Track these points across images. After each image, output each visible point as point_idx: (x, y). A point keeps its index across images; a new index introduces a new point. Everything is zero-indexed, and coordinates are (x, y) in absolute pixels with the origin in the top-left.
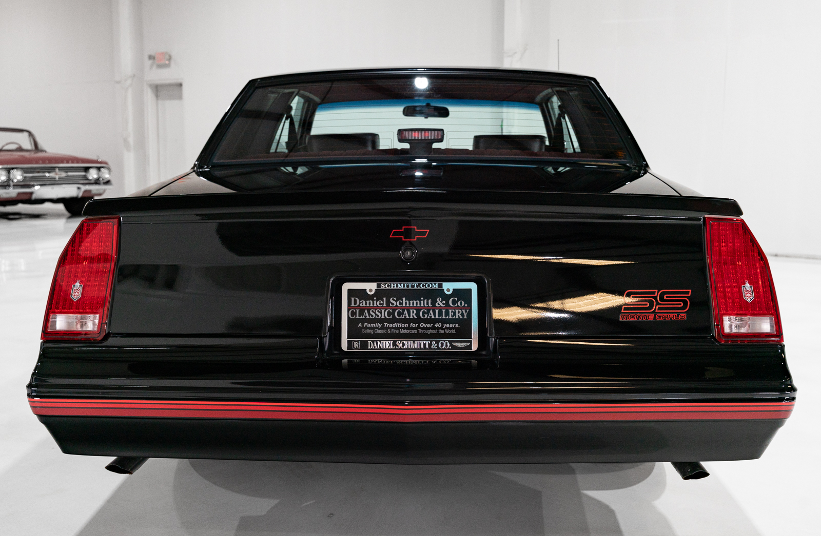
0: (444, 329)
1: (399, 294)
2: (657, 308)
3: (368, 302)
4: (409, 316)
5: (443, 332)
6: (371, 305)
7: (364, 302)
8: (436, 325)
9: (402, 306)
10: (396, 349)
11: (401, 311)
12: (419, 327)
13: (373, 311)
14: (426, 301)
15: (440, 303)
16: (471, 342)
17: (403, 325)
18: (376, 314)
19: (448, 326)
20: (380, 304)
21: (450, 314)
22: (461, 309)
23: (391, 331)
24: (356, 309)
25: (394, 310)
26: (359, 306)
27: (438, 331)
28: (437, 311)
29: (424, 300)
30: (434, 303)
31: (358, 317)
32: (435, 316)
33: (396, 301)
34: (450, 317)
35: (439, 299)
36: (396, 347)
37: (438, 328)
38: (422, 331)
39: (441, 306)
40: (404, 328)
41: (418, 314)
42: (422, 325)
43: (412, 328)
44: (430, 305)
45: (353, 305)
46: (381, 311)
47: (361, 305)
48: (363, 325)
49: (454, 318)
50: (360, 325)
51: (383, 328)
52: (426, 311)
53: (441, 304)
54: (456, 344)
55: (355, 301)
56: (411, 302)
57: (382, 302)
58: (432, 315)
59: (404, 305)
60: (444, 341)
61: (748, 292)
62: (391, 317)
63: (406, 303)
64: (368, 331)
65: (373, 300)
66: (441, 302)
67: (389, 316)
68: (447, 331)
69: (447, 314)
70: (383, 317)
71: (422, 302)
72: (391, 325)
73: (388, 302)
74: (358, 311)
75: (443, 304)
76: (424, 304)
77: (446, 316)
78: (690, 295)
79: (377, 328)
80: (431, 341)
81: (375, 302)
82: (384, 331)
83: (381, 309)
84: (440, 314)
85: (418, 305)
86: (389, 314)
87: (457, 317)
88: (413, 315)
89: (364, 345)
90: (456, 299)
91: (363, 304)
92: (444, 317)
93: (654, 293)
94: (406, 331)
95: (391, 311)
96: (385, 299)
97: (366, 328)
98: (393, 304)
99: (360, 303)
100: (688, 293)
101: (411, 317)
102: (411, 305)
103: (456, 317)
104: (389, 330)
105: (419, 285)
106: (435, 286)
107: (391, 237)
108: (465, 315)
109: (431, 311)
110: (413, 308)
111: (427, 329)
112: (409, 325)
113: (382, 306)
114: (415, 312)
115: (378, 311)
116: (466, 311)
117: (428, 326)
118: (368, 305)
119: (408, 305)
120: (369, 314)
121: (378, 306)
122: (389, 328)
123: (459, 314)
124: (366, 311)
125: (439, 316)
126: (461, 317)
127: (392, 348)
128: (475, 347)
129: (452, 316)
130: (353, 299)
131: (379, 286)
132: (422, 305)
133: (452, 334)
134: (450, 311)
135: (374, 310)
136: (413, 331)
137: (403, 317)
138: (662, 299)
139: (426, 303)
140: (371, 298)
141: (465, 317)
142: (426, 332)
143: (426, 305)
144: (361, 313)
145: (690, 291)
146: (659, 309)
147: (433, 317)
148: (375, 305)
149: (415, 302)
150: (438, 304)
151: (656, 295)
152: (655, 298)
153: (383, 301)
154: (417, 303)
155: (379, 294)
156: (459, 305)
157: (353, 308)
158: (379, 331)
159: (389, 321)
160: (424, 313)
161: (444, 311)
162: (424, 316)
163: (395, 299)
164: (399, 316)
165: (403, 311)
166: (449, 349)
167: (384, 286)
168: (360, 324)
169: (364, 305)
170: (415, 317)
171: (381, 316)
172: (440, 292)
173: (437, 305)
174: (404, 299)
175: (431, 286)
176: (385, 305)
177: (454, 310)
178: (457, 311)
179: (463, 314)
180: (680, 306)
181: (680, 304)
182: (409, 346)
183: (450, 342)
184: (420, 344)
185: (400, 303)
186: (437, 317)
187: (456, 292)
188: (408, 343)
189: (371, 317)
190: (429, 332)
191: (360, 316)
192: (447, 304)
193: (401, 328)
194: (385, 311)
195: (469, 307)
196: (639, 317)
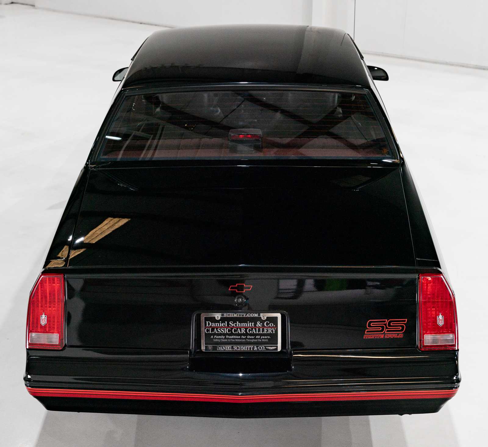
0: (261, 339)
1: (235, 320)
2: (386, 330)
3: (216, 324)
4: (241, 332)
5: (261, 340)
6: (218, 326)
8: (257, 337)
9: (236, 327)
10: (233, 351)
12: (246, 338)
13: (219, 329)
14: (250, 323)
15: (259, 324)
16: (277, 346)
18: (221, 331)
19: (264, 337)
21: (265, 331)
22: (271, 328)
23: (230, 340)
25: (232, 329)
26: (211, 326)
28: (257, 329)
30: (255, 325)
31: (210, 332)
32: (256, 332)
33: (233, 324)
35: (259, 322)
36: (233, 349)
37: (258, 339)
38: (249, 340)
40: (238, 339)
41: (246, 331)
42: (249, 337)
44: (253, 326)
45: (207, 325)
46: (224, 329)
47: (212, 326)
48: (214, 337)
49: (267, 333)
51: (225, 338)
52: (251, 329)
53: (260, 325)
55: (209, 324)
57: (224, 324)
58: (254, 331)
60: (262, 346)
61: (440, 320)
62: (230, 332)
63: (239, 325)
64: (217, 340)
65: (219, 323)
66: (260, 324)
67: (229, 332)
68: (263, 340)
69: (263, 330)
70: (225, 332)
71: (248, 324)
72: (230, 337)
73: (228, 324)
74: (210, 329)
76: (249, 325)
78: (406, 322)
79: (222, 338)
80: (254, 346)
81: (221, 324)
82: (226, 340)
84: (259, 331)
87: (269, 333)
88: (243, 331)
89: (215, 348)
90: (269, 322)
92: (261, 333)
93: (385, 321)
94: (239, 341)
95: (230, 329)
96: (226, 322)
97: (216, 338)
98: (231, 325)
99: (212, 325)
100: (405, 321)
101: (242, 333)
105: (247, 315)
106: (256, 315)
107: (229, 290)
109: (254, 329)
110: (243, 327)
111: (251, 339)
112: (241, 337)
114: (244, 329)
116: (274, 329)
117: (252, 337)
118: (216, 326)
120: (217, 331)
121: (222, 326)
122: (229, 338)
124: (215, 329)
126: (271, 333)
127: (231, 350)
128: (279, 349)
130: (207, 322)
131: (222, 315)
133: (266, 342)
134: (265, 329)
137: (237, 333)
138: (389, 325)
140: (218, 321)
141: (274, 332)
142: (251, 341)
143: (250, 326)
144: (213, 330)
145: (406, 320)
146: (387, 331)
147: (255, 333)
149: (244, 324)
150: (258, 325)
151: (386, 323)
152: (385, 325)
154: (245, 325)
155: (223, 320)
156: (270, 325)
157: (208, 327)
158: (223, 340)
159: (229, 335)
160: (249, 330)
161: (261, 329)
162: (249, 332)
163: (232, 322)
164: (235, 332)
165: (237, 329)
166: (264, 350)
167: (225, 315)
168: (212, 336)
169: (214, 326)
170: (245, 333)
172: (259, 319)
173: (257, 326)
174: (238, 322)
175: (253, 315)
176: (226, 326)
179: (272, 331)
180: (399, 329)
181: (400, 328)
182: (241, 349)
183: (265, 347)
184: (248, 348)
185: (235, 325)
186: (257, 332)
187: (268, 319)
188: (240, 347)
189: (218, 332)
190: (253, 341)
191: (212, 332)
192: (263, 325)
193: (236, 338)
194: (226, 329)
195: (276, 327)
196: (375, 336)
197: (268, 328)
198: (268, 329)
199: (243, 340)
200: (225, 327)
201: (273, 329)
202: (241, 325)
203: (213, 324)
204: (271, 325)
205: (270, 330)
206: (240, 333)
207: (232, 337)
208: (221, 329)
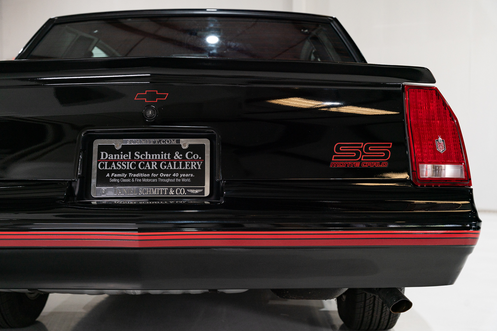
0: (181, 178)
1: (142, 149)
2: (363, 157)
3: (115, 155)
4: (151, 167)
5: (179, 180)
7: (112, 155)
8: (174, 175)
9: (144, 159)
11: (144, 163)
12: (159, 176)
15: (177, 156)
16: (204, 189)
17: (145, 175)
18: (122, 166)
19: (184, 175)
20: (126, 158)
21: (186, 165)
22: (196, 162)
23: (134, 180)
24: (104, 161)
25: (138, 163)
26: (107, 159)
27: (175, 180)
28: (175, 163)
29: (164, 154)
30: (172, 156)
31: (106, 168)
32: (173, 167)
33: (140, 155)
34: (186, 168)
35: (177, 153)
36: (138, 194)
37: (175, 178)
38: (162, 180)
39: (178, 159)
40: (146, 178)
41: (158, 166)
42: (162, 175)
43: (153, 178)
44: (169, 158)
45: (102, 158)
46: (127, 163)
47: (109, 158)
48: (110, 175)
49: (189, 168)
51: (128, 177)
52: (165, 163)
53: (179, 157)
55: (104, 155)
56: (153, 155)
57: (127, 156)
58: (171, 166)
59: (146, 158)
60: (181, 188)
61: (441, 145)
62: (135, 168)
63: (148, 156)
64: (114, 180)
65: (120, 154)
66: (179, 155)
67: (133, 167)
68: (183, 180)
69: (184, 165)
70: (128, 168)
71: (162, 155)
72: (135, 175)
73: (133, 156)
74: (106, 163)
75: (180, 157)
76: (164, 157)
77: (182, 167)
78: (391, 147)
79: (123, 177)
80: (169, 188)
81: (122, 155)
82: (129, 180)
84: (178, 165)
85: (159, 158)
86: (133, 166)
87: (192, 168)
88: (154, 166)
90: (192, 153)
91: (111, 157)
93: (360, 145)
94: (148, 180)
95: (135, 163)
96: (130, 153)
97: (113, 177)
98: (137, 157)
99: (108, 157)
100: (389, 145)
101: (153, 168)
102: (153, 158)
104: (133, 179)
105: (160, 141)
106: (173, 142)
107: (135, 99)
108: (199, 166)
109: (170, 163)
110: (154, 160)
111: (166, 178)
112: (151, 175)
113: (128, 159)
114: (156, 164)
115: (124, 163)
116: (200, 163)
117: (167, 175)
118: (115, 158)
119: (150, 158)
120: (116, 166)
121: (124, 159)
122: (133, 177)
123: (194, 166)
124: (113, 163)
125: (176, 167)
126: (196, 168)
127: (135, 194)
128: (207, 193)
130: (102, 153)
131: (125, 142)
132: (162, 158)
133: (187, 182)
134: (186, 163)
135: (120, 163)
136: (154, 180)
137: (146, 169)
138: (367, 150)
141: (199, 168)
142: (165, 180)
144: (110, 165)
145: (391, 144)
146: (364, 158)
147: (171, 168)
148: (122, 158)
149: (156, 155)
150: (176, 157)
151: (362, 147)
152: (361, 149)
153: (128, 154)
154: (158, 156)
155: (125, 149)
156: (194, 158)
157: (102, 160)
158: (124, 180)
159: (134, 172)
160: (163, 165)
161: (181, 163)
162: (163, 167)
163: (139, 153)
164: (142, 167)
165: (146, 163)
166: (184, 195)
168: (108, 174)
169: (112, 158)
170: (156, 168)
171: (127, 168)
172: (178, 148)
173: (175, 158)
174: (147, 153)
175: (170, 142)
176: (130, 158)
177: (189, 162)
178: (192, 163)
179: (197, 166)
180: (382, 156)
181: (383, 154)
182: (150, 193)
183: (186, 189)
184: (160, 191)
185: (143, 157)
186: (175, 168)
187: (191, 147)
188: (149, 190)
189: (117, 168)
190: (168, 182)
191: (108, 167)
192: (184, 157)
193: (144, 177)
194: (130, 164)
195: (203, 160)
196: (347, 165)
197: (190, 161)
200: (128, 160)
201: (198, 163)
202: (151, 157)
203: (111, 156)
204: (196, 156)
205: (194, 164)
206: (149, 168)
207: (138, 175)
208: (122, 163)
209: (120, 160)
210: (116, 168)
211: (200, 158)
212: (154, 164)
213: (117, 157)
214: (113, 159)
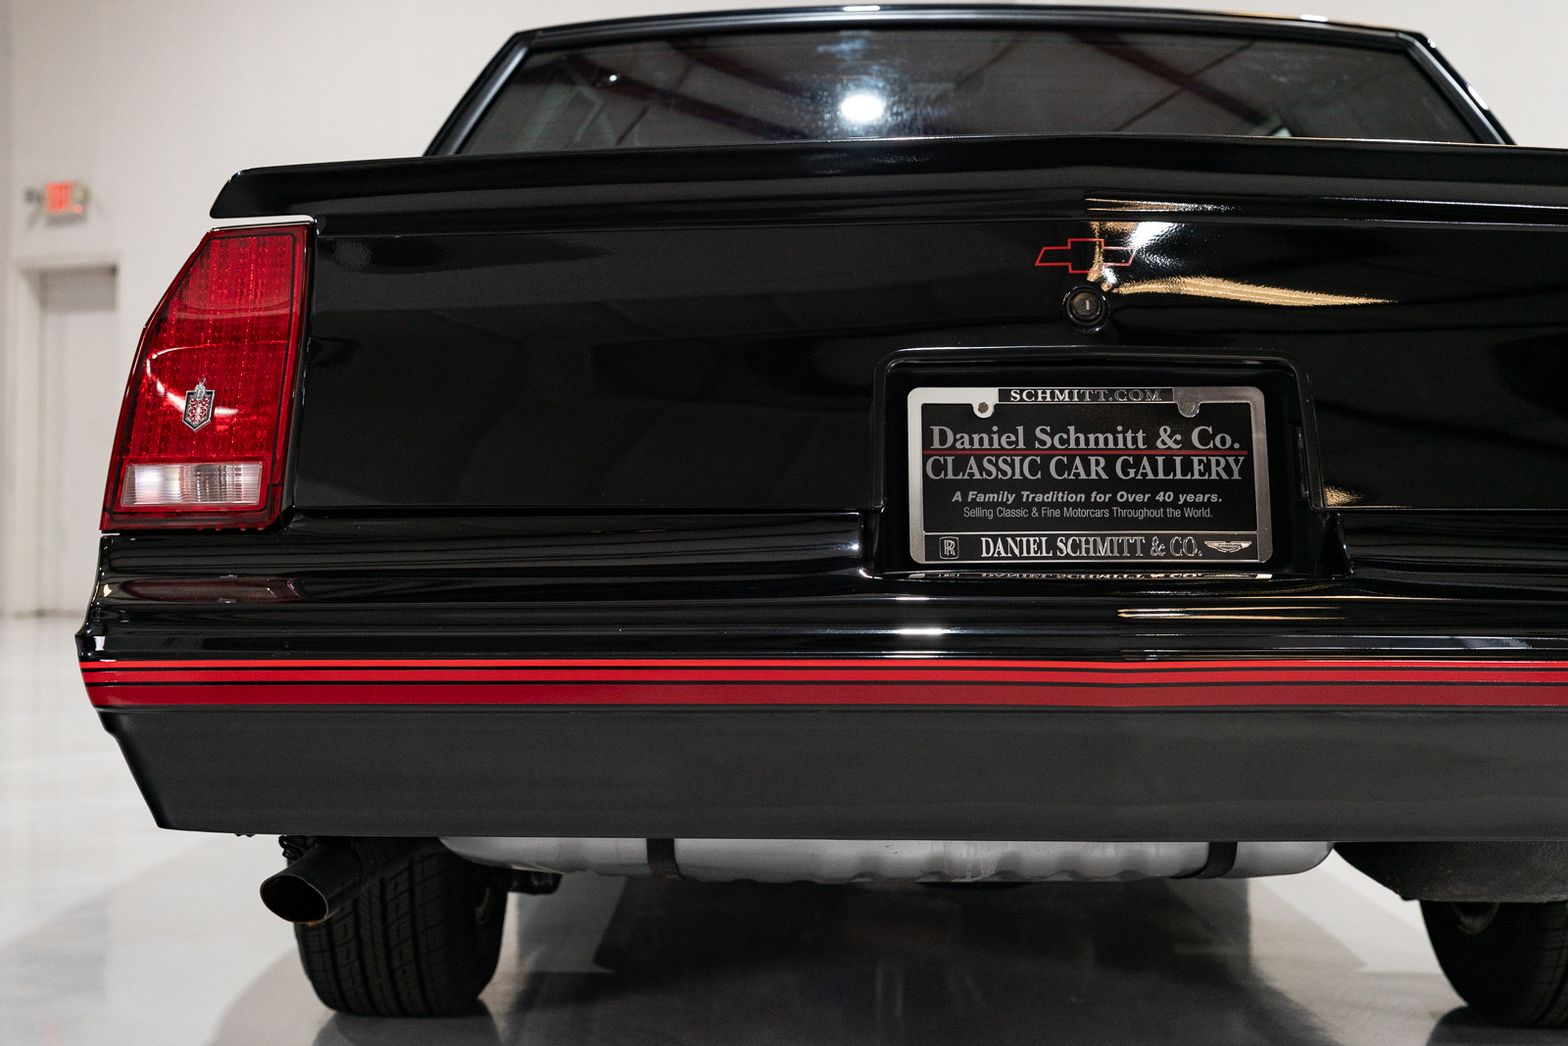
0: (1181, 507)
1: (1057, 418)
3: (976, 437)
4: (1088, 473)
5: (1177, 513)
6: (986, 445)
7: (966, 437)
8: (1160, 497)
9: (1067, 449)
10: (1055, 557)
11: (1065, 459)
12: (1113, 501)
13: (990, 461)
14: (1129, 435)
15: (1166, 439)
16: (1253, 538)
17: (1072, 498)
18: (998, 469)
19: (1190, 498)
20: (1009, 443)
21: (1196, 467)
22: (1224, 456)
23: (1039, 511)
24: (944, 455)
25: (1047, 459)
26: (953, 447)
27: (1165, 513)
28: (1160, 460)
29: (1124, 432)
30: (1150, 439)
31: (950, 476)
32: (1155, 473)
33: (1052, 436)
34: (1197, 476)
35: (1165, 430)
36: (1055, 553)
37: (1165, 504)
38: (1124, 513)
39: (1169, 448)
40: (1075, 505)
41: (1109, 468)
42: (1123, 496)
43: (1097, 505)
44: (1141, 446)
45: (936, 445)
46: (1013, 461)
47: (958, 445)
48: (965, 496)
49: (1206, 477)
50: (958, 497)
51: (1018, 503)
52: (1131, 459)
53: (1170, 443)
54: (1214, 545)
55: (943, 435)
56: (1092, 437)
57: (1013, 438)
58: (1148, 470)
59: (1073, 445)
60: (1183, 537)
62: (1039, 476)
63: (1077, 440)
64: (978, 512)
65: (990, 433)
66: (1170, 437)
67: (1033, 472)
68: (1189, 513)
69: (1187, 467)
70: (1018, 476)
71: (1120, 437)
72: (1039, 498)
73: (1030, 438)
74: (950, 460)
75: (1176, 442)
76: (1125, 443)
77: (1184, 474)
79: (1004, 504)
80: (1149, 538)
81: (995, 437)
82: (1022, 513)
83: (1011, 456)
84: (1169, 467)
85: (1111, 445)
86: (1033, 469)
87: (1214, 476)
88: (1097, 470)
89: (970, 547)
90: (1210, 429)
91: (964, 442)
92: (1179, 476)
94: (1080, 513)
95: (1038, 459)
96: (1020, 429)
97: (974, 504)
98: (1043, 443)
99: (956, 440)
101: (1093, 476)
102: (1092, 445)
103: (1210, 475)
104: (1034, 510)
105: (1112, 392)
106: (1153, 396)
107: (1037, 264)
108: (1236, 469)
109: (1145, 461)
110: (1097, 452)
111: (1135, 505)
112: (1088, 497)
113: (1015, 449)
114: (1102, 462)
115: (1005, 461)
116: (1237, 461)
117: (1139, 498)
118: (976, 445)
119: (1082, 445)
120: (981, 469)
121: (1003, 448)
122: (1034, 503)
123: (1220, 469)
124: (972, 461)
125: (1166, 474)
126: (1224, 476)
127: (1044, 554)
128: (1264, 553)
129: (1201, 474)
130: (936, 430)
131: (1004, 395)
132: (1121, 445)
133: (1202, 518)
134: (1196, 460)
135: (994, 459)
137: (1072, 477)
139: (1129, 439)
140: (984, 426)
141: (1236, 476)
142: (1132, 513)
143: (1130, 445)
144: (961, 464)
147: (1151, 476)
148: (996, 445)
149: (1101, 437)
150: (1164, 443)
153: (1016, 434)
154: (1106, 439)
155: (1005, 417)
156: (1219, 445)
157: (938, 452)
158: (1008, 513)
159: (1036, 487)
160: (1126, 466)
161: (1178, 460)
162: (1126, 474)
163: (1048, 429)
164: (1060, 472)
165: (1071, 459)
166: (1196, 557)
167: (1016, 395)
168: (958, 493)
169: (967, 446)
170: (1104, 476)
171: (1013, 474)
172: (1169, 415)
173: (1159, 444)
174: (1072, 429)
175: (1141, 397)
176: (1021, 445)
177: (1204, 458)
178: (1213, 460)
179: (1228, 469)
182: (1092, 550)
183: (1200, 540)
184: (1120, 546)
185: (1062, 441)
186: (1161, 476)
187: (1208, 413)
188: (1087, 542)
189: (985, 476)
190: (1141, 517)
191: (955, 473)
192: (1187, 443)
193: (1068, 504)
194: (1022, 462)
195: (1246, 453)
197: (1207, 456)
198: (1209, 461)
199: (1099, 513)
200: (1015, 452)
201: (1231, 460)
202: (1087, 442)
203: (962, 437)
204: (1223, 441)
205: (1218, 463)
206: (1083, 476)
207: (1049, 497)
208: (997, 460)
209: (991, 451)
210: (982, 475)
211: (1237, 446)
212: (1098, 463)
213: (981, 441)
214: (971, 449)
